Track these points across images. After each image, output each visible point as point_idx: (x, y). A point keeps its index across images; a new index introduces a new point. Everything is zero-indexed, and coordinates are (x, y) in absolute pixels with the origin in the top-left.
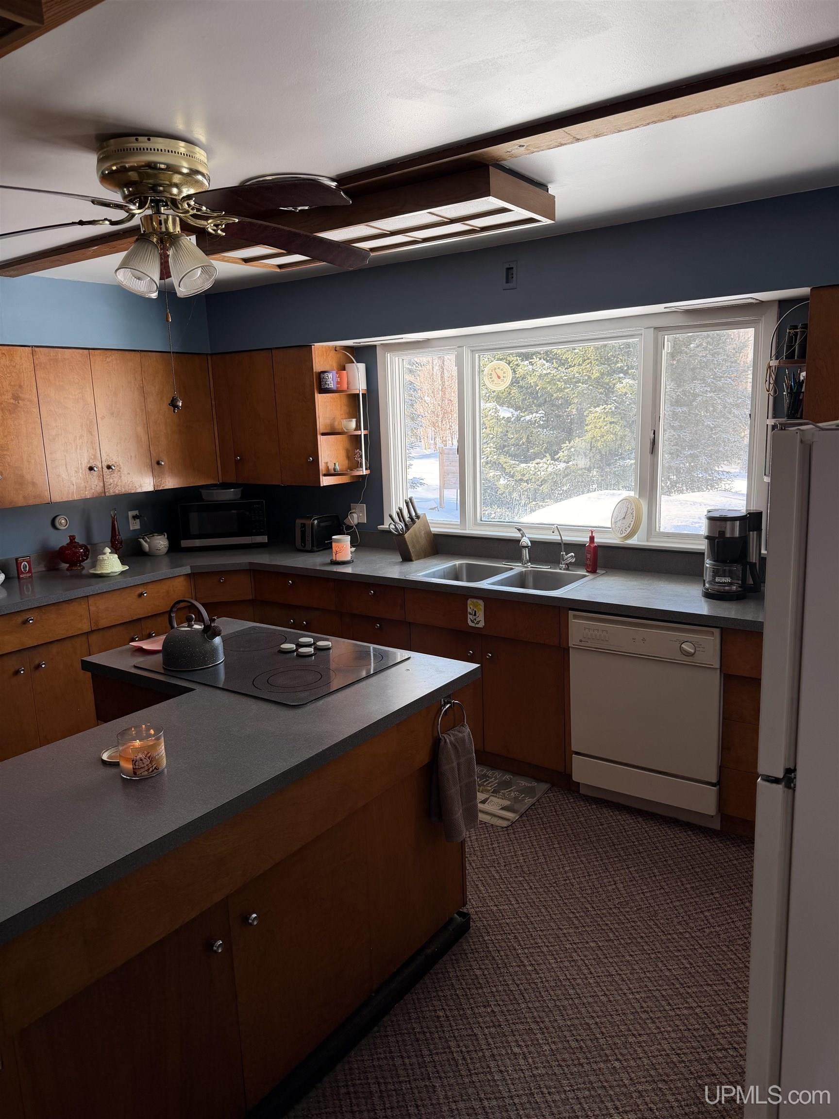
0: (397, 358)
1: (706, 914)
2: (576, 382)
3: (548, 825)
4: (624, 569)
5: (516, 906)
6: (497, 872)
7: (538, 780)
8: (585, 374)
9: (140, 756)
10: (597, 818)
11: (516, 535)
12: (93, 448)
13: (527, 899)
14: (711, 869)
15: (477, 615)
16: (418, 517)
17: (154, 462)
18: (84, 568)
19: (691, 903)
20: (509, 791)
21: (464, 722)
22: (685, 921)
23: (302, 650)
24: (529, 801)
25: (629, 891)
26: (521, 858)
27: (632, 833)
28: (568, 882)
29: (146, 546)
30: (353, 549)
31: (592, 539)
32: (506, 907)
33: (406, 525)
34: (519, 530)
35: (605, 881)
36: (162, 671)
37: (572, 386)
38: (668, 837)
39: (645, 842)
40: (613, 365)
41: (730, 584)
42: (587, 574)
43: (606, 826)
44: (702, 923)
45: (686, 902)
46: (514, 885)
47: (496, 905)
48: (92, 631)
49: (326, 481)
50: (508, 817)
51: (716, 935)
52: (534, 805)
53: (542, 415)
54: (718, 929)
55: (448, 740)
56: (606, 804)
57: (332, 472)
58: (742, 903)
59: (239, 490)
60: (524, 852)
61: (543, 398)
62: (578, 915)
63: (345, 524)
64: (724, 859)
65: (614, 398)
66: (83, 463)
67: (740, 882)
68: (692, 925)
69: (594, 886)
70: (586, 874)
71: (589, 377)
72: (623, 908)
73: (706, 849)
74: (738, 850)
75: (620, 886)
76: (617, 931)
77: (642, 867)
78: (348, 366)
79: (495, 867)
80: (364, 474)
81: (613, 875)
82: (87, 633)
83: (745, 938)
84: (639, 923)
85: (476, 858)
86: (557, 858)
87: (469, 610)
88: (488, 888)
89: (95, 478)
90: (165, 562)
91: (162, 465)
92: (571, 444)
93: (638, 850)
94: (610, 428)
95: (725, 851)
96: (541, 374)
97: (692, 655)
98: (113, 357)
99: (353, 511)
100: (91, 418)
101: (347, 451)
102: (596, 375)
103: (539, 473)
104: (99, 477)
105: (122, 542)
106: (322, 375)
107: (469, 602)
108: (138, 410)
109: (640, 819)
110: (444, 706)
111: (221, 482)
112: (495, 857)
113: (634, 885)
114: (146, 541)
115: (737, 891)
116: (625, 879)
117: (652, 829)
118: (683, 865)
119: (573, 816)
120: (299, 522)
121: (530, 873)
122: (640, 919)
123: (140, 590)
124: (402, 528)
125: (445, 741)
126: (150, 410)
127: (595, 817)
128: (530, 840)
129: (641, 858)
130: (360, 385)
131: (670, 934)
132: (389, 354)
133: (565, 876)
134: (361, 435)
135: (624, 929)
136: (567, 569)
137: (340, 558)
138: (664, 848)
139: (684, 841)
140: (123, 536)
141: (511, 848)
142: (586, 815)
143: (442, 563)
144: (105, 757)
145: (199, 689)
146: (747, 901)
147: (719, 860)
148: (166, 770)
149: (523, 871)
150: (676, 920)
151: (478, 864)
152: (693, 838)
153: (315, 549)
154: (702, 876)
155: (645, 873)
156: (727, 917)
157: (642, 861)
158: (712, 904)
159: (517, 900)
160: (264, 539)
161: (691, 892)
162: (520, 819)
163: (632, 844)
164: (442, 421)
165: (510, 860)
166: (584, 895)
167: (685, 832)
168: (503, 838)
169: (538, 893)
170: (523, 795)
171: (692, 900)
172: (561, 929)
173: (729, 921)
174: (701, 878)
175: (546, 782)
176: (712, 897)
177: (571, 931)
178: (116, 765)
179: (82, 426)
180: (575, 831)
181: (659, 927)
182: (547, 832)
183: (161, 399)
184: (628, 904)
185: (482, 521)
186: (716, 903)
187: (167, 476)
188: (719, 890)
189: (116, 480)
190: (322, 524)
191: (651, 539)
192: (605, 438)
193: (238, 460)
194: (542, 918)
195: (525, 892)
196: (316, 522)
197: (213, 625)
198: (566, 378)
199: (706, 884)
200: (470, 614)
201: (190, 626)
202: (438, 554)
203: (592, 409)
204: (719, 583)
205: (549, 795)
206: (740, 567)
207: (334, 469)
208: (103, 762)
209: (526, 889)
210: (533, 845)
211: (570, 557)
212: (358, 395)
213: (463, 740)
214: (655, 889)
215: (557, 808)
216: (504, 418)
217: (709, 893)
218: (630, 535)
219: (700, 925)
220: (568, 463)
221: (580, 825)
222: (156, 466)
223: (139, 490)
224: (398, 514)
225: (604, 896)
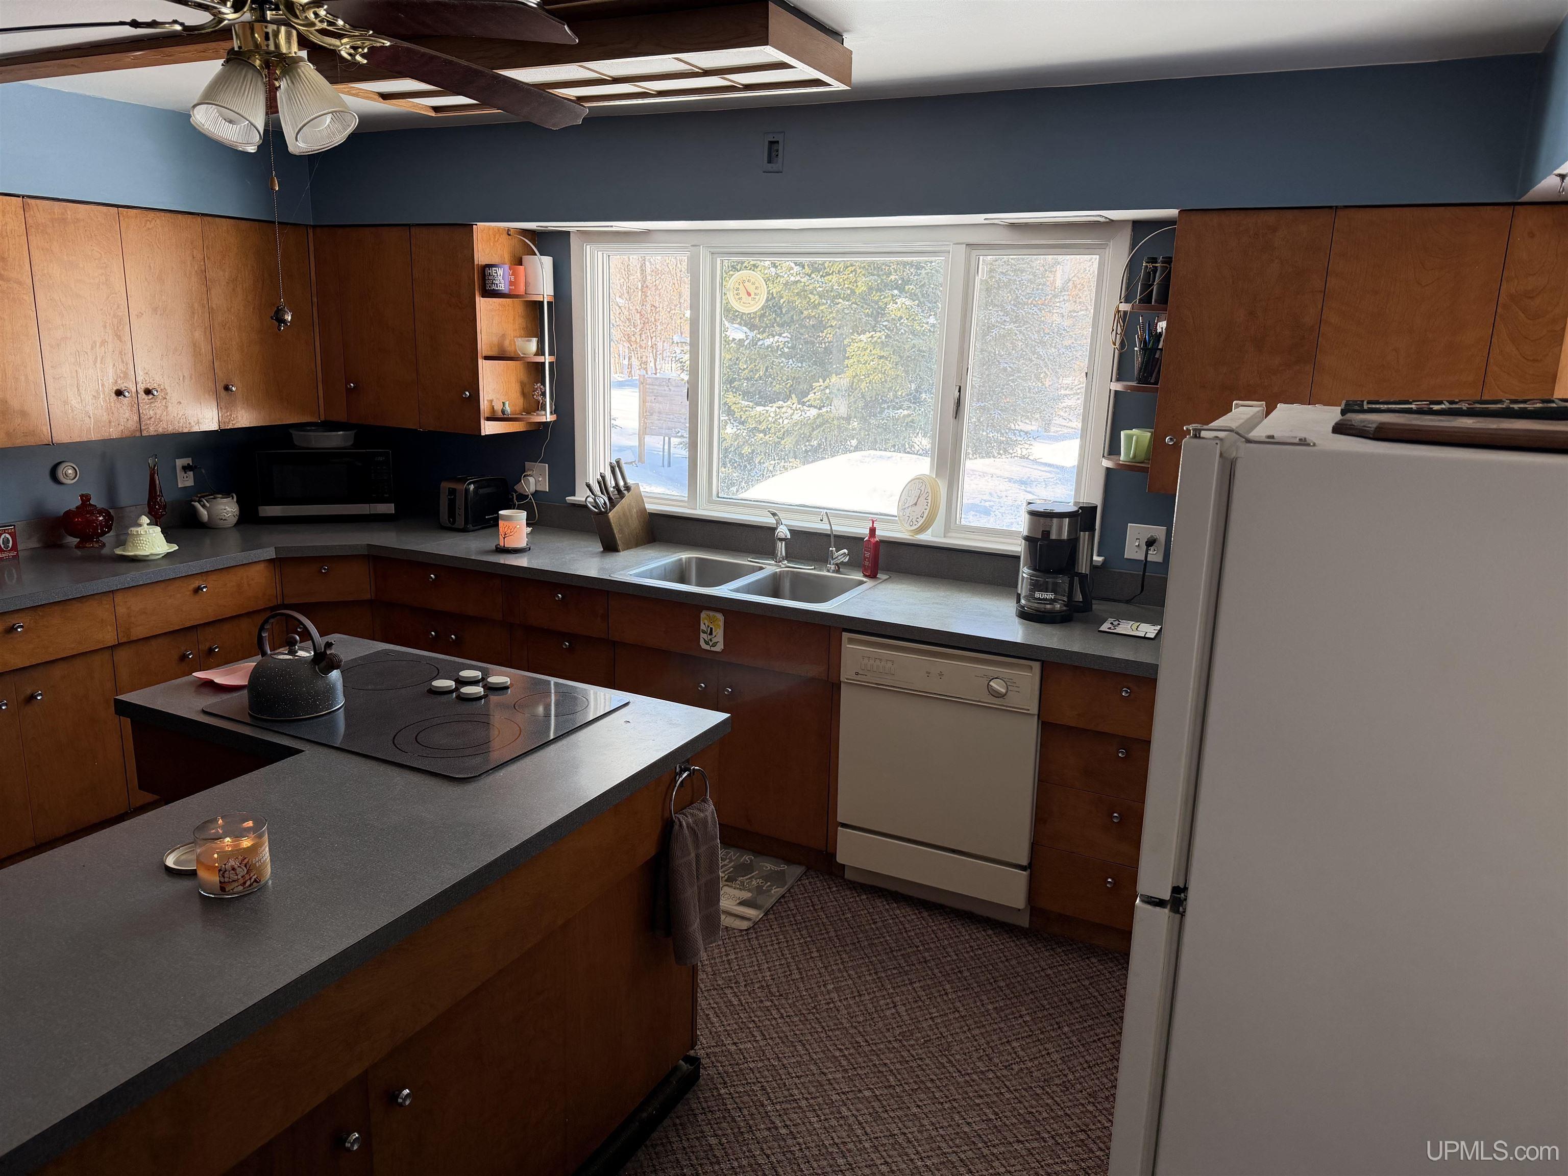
0: (600, 253)
1: (1015, 1044)
2: (835, 297)
3: (803, 925)
4: (912, 574)
5: (762, 1043)
6: (736, 995)
7: (789, 861)
8: (846, 286)
9: (232, 862)
10: (869, 913)
11: (770, 521)
12: (123, 362)
13: (777, 1032)
14: (1018, 982)
15: (714, 634)
16: (628, 488)
17: (220, 387)
18: (104, 545)
19: (994, 1030)
20: (749, 878)
21: (706, 795)
22: (987, 1055)
23: (467, 690)
24: (777, 892)
25: (913, 1016)
26: (768, 974)
27: (916, 934)
28: (832, 1005)
29: (204, 513)
30: (530, 529)
31: (873, 531)
32: (749, 1045)
33: (610, 499)
34: (774, 514)
35: (882, 1002)
36: (248, 720)
37: (829, 302)
38: (962, 939)
39: (932, 945)
40: (885, 277)
41: (1052, 601)
42: (865, 579)
43: (880, 924)
44: (1009, 1058)
45: (988, 1029)
46: (759, 1013)
47: (735, 1044)
48: (120, 645)
49: (489, 428)
50: (748, 916)
51: (1027, 1073)
52: (783, 896)
53: (786, 339)
54: (1030, 1064)
55: (684, 823)
56: (880, 894)
57: (500, 415)
58: (1059, 1028)
59: (351, 433)
60: (771, 964)
61: (790, 315)
62: (846, 1053)
63: (516, 492)
64: (1035, 968)
65: (884, 324)
66: (107, 385)
67: (1056, 999)
68: (996, 1060)
69: (867, 1010)
70: (856, 994)
71: (853, 292)
72: (907, 1040)
73: (1012, 955)
74: (1052, 955)
75: (902, 1009)
76: (899, 1074)
77: (929, 982)
78: (527, 259)
79: (732, 988)
80: (548, 420)
81: (892, 993)
82: (113, 648)
83: (1064, 1075)
84: (928, 1061)
85: (705, 976)
86: (816, 972)
87: (703, 627)
88: (723, 1019)
89: (125, 408)
90: (233, 539)
91: (232, 391)
92: (826, 382)
93: (924, 958)
94: (879, 364)
95: (1036, 956)
96: (787, 282)
97: (1002, 696)
98: (158, 221)
99: (529, 473)
100: (120, 314)
101: (523, 385)
102: (861, 288)
103: (781, 421)
104: (132, 406)
105: (165, 506)
106: (487, 271)
107: (703, 615)
108: (196, 305)
109: (925, 914)
110: (680, 776)
111: (323, 418)
112: (732, 974)
113: (920, 1007)
114: (204, 506)
115: (1053, 1011)
116: (907, 999)
117: (941, 927)
118: (982, 978)
119: (837, 912)
120: (445, 486)
121: (781, 995)
122: (929, 1055)
123: (196, 584)
124: (605, 503)
125: (681, 825)
126: (214, 306)
127: (866, 912)
128: (780, 948)
129: (927, 969)
130: (545, 290)
131: (968, 1074)
132: (588, 247)
133: (827, 997)
134: (544, 363)
135: (909, 1069)
136: (838, 571)
137: (510, 543)
138: (957, 955)
139: (983, 944)
140: (168, 496)
141: (754, 959)
142: (853, 910)
143: (662, 557)
144: (170, 862)
145: (308, 749)
146: (1065, 1024)
147: (1029, 970)
148: (270, 882)
149: (770, 992)
150: (975, 1055)
151: (709, 985)
152: (995, 939)
153: (470, 526)
154: (1008, 992)
155: (933, 990)
156: (1041, 1048)
157: (930, 973)
158: (1021, 1030)
159: (764, 1035)
160: (388, 508)
161: (995, 1015)
162: (765, 918)
163: (915, 949)
164: (640, 335)
165: (752, 977)
166: (854, 1024)
167: (984, 930)
168: (742, 946)
169: (791, 1024)
170: (769, 883)
171: (995, 1027)
172: (825, 1074)
173: (1044, 1053)
174: (1006, 996)
175: (800, 864)
176: (1020, 1021)
177: (839, 1075)
178: (193, 874)
179: (105, 327)
180: (839, 933)
181: (953, 1066)
182: (801, 935)
183: (234, 290)
184: (912, 1035)
185: (718, 497)
186: (1026, 1028)
187: (239, 409)
188: (1030, 1011)
189: (159, 412)
190: (481, 491)
191: (950, 534)
192: (871, 377)
193: (351, 388)
194: (799, 1059)
195: (774, 1022)
196: (472, 487)
197: (328, 652)
198: (821, 289)
199: (1012, 1004)
200: (704, 632)
201: (292, 652)
202: (655, 542)
203: (855, 336)
204: (1039, 599)
205: (803, 882)
206: (1066, 579)
207: (503, 412)
208: (168, 870)
209: (775, 1019)
210: (783, 955)
211: (842, 555)
212: (542, 302)
213: (705, 822)
214: (949, 1011)
215: (815, 900)
216: (734, 339)
217: (1017, 1015)
218: (922, 529)
219: (1007, 1061)
220: (820, 409)
221: (846, 924)
222: (223, 393)
223: (196, 429)
224: (599, 483)
225: (881, 1024)
